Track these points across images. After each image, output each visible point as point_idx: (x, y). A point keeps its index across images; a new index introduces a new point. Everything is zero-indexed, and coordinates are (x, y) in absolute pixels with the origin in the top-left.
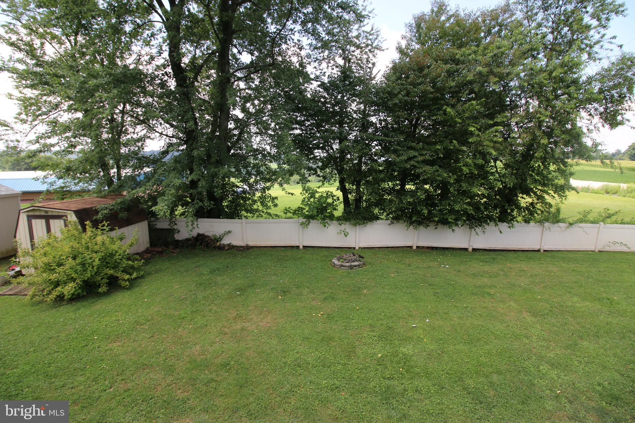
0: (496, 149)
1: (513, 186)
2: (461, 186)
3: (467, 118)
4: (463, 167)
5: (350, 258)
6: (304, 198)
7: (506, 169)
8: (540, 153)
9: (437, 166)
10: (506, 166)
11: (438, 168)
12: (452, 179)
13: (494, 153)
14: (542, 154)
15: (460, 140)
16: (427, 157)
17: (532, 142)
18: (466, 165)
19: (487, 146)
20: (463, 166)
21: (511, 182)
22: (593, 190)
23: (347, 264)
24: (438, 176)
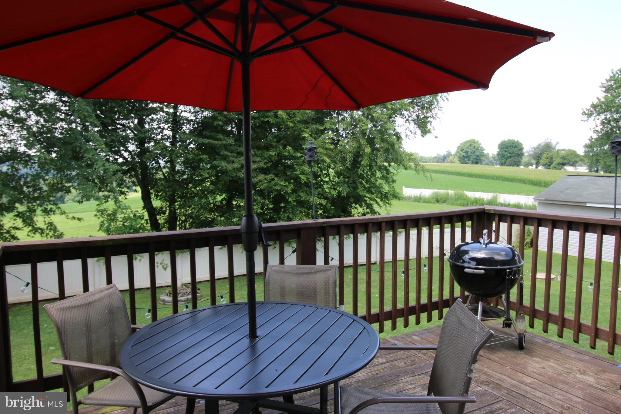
0: (329, 157)
1: (347, 195)
2: (299, 196)
3: (299, 122)
4: (300, 176)
5: (184, 291)
6: (102, 222)
7: (339, 177)
8: (365, 160)
9: (271, 175)
10: (339, 174)
11: (273, 176)
12: (289, 189)
13: (328, 161)
14: (367, 161)
15: (292, 145)
16: (262, 165)
17: (358, 150)
18: (303, 173)
19: (321, 153)
20: (300, 174)
21: (344, 190)
22: (425, 199)
23: (183, 298)
24: (275, 186)
